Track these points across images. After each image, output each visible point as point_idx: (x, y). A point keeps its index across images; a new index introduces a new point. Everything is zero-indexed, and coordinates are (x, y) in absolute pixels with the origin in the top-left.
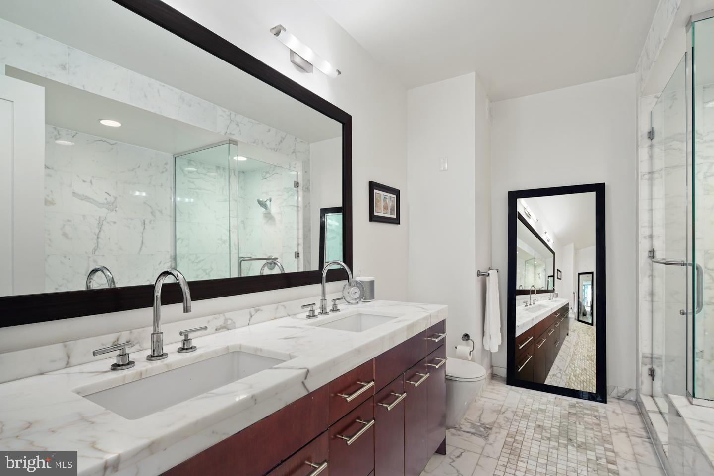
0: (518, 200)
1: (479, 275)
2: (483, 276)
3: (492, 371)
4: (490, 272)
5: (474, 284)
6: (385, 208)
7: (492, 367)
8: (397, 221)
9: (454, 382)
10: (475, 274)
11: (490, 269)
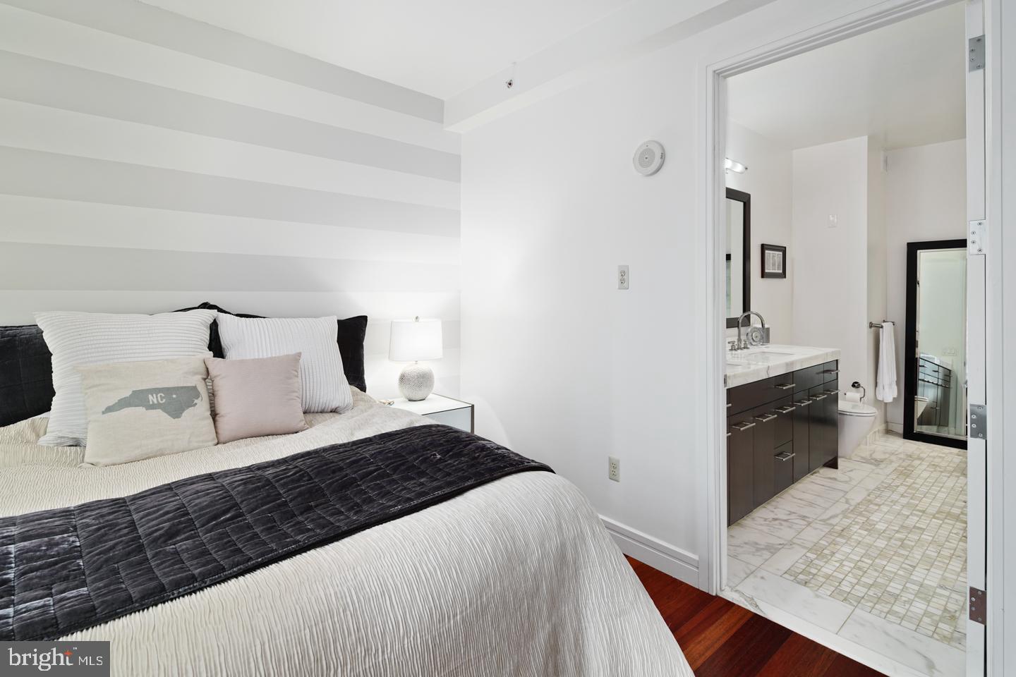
0: (918, 251)
1: (871, 327)
2: (876, 328)
3: (887, 426)
4: (884, 324)
5: (865, 336)
6: (774, 265)
7: (886, 422)
8: (783, 275)
9: (845, 416)
10: (866, 325)
11: (884, 321)
